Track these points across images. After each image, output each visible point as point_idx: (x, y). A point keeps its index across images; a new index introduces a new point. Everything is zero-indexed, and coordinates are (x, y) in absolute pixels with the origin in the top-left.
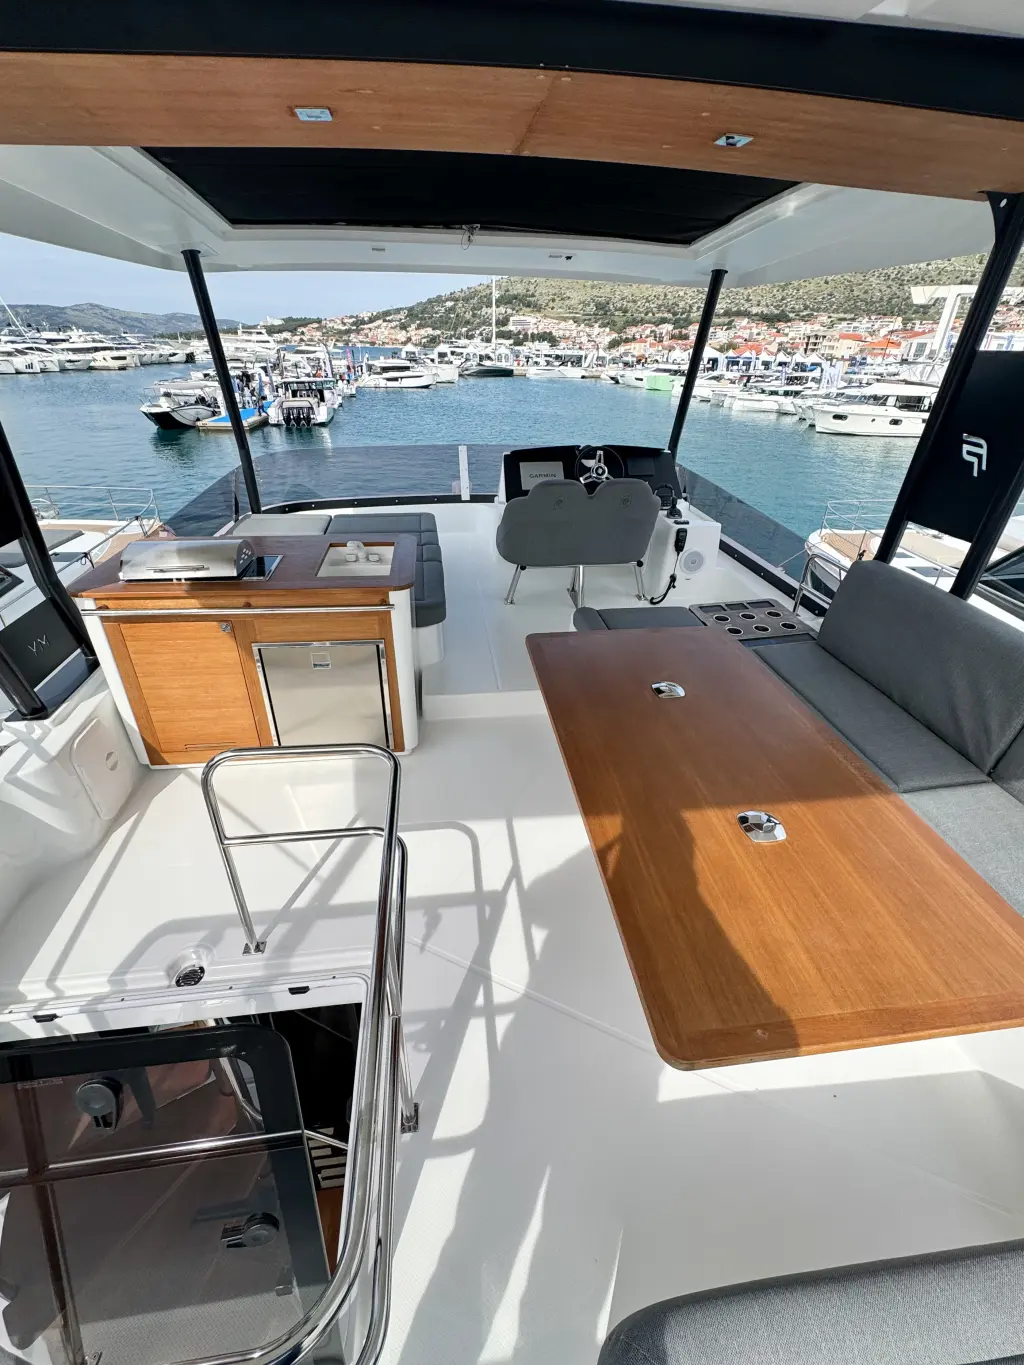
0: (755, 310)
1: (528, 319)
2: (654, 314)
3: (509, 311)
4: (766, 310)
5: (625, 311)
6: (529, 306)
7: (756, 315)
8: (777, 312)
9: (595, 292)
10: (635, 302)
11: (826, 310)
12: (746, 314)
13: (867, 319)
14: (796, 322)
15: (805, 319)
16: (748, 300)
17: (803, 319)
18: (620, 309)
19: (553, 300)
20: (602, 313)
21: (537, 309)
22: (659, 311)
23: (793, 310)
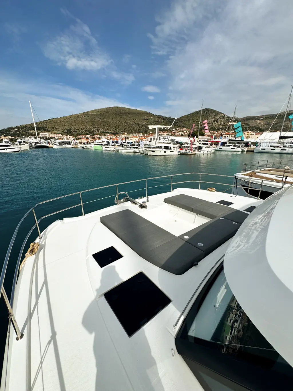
1: (46, 134)
2: (84, 133)
3: (39, 131)
5: (76, 132)
6: (45, 130)
7: (111, 133)
8: (115, 132)
9: (66, 127)
10: (78, 130)
11: (126, 132)
12: (108, 133)
13: (135, 134)
14: (120, 135)
15: (122, 134)
16: (107, 130)
17: (121, 134)
18: (74, 131)
19: (53, 129)
20: (69, 132)
21: (48, 131)
22: (85, 132)
23: (119, 132)
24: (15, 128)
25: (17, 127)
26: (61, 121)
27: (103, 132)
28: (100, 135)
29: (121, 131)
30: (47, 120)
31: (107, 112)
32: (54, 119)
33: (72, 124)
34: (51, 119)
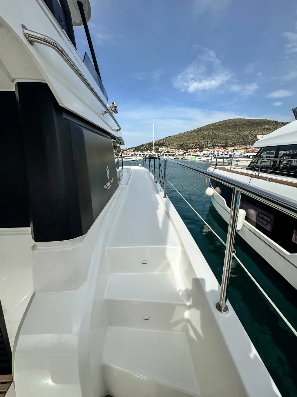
0: (220, 145)
1: (164, 149)
2: (194, 146)
3: (159, 147)
4: (222, 145)
5: (187, 146)
6: (164, 146)
8: (225, 145)
9: (180, 142)
10: (189, 144)
11: (238, 144)
12: (217, 146)
16: (218, 143)
17: (232, 146)
18: (186, 146)
19: (170, 144)
20: (182, 147)
21: (166, 146)
22: (196, 146)
23: (229, 144)
24: (144, 145)
25: (146, 145)
26: (177, 138)
27: (213, 146)
28: (208, 148)
29: (233, 144)
30: (166, 138)
31: (220, 126)
32: (172, 136)
33: (185, 140)
34: (170, 136)
